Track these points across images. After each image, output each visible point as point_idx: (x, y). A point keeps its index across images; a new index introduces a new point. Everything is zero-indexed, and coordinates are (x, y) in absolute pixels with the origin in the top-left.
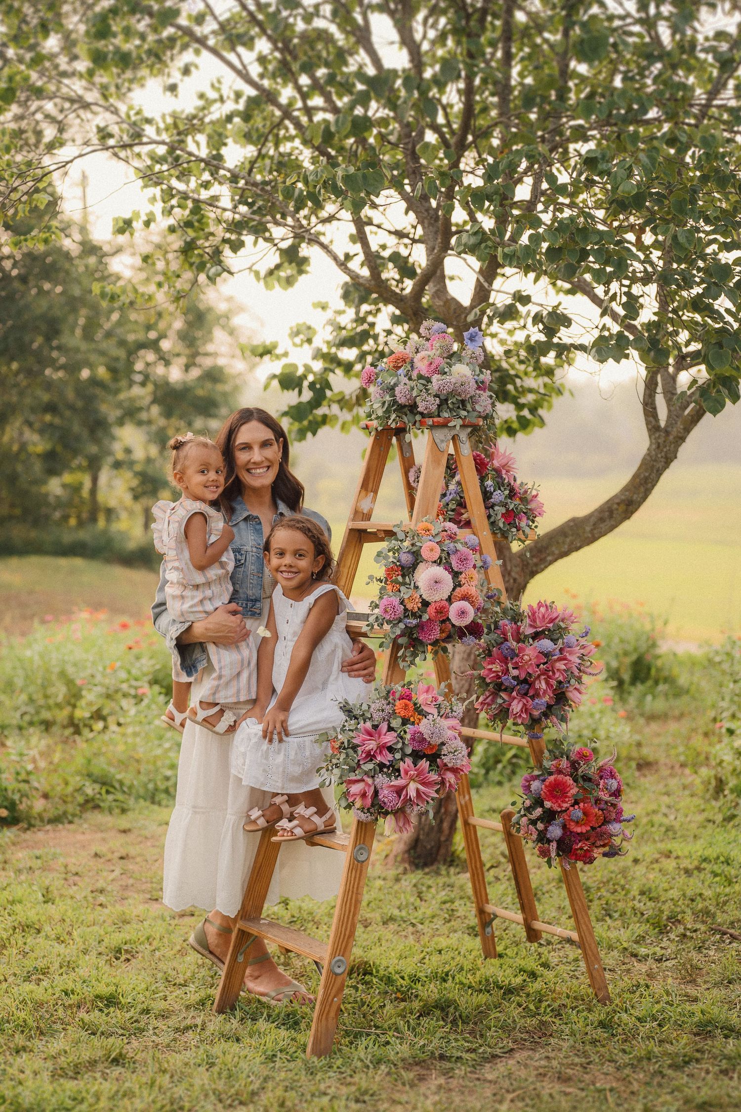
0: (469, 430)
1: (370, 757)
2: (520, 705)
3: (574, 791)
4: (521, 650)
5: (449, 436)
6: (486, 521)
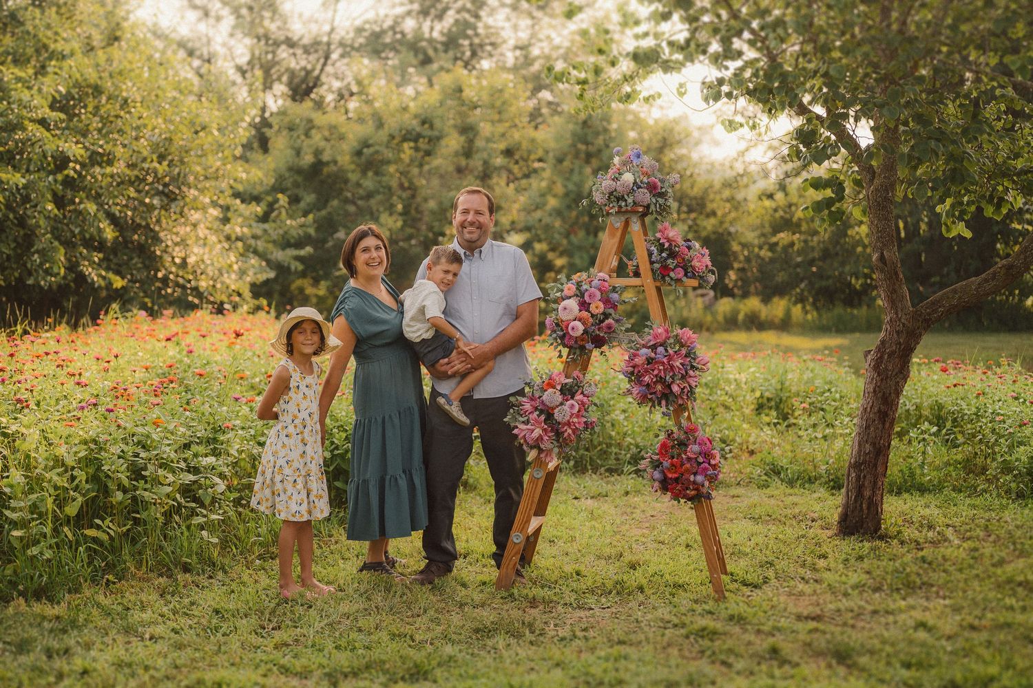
0: (640, 214)
1: (525, 413)
2: (637, 392)
4: (634, 355)
5: (623, 219)
6: (650, 273)
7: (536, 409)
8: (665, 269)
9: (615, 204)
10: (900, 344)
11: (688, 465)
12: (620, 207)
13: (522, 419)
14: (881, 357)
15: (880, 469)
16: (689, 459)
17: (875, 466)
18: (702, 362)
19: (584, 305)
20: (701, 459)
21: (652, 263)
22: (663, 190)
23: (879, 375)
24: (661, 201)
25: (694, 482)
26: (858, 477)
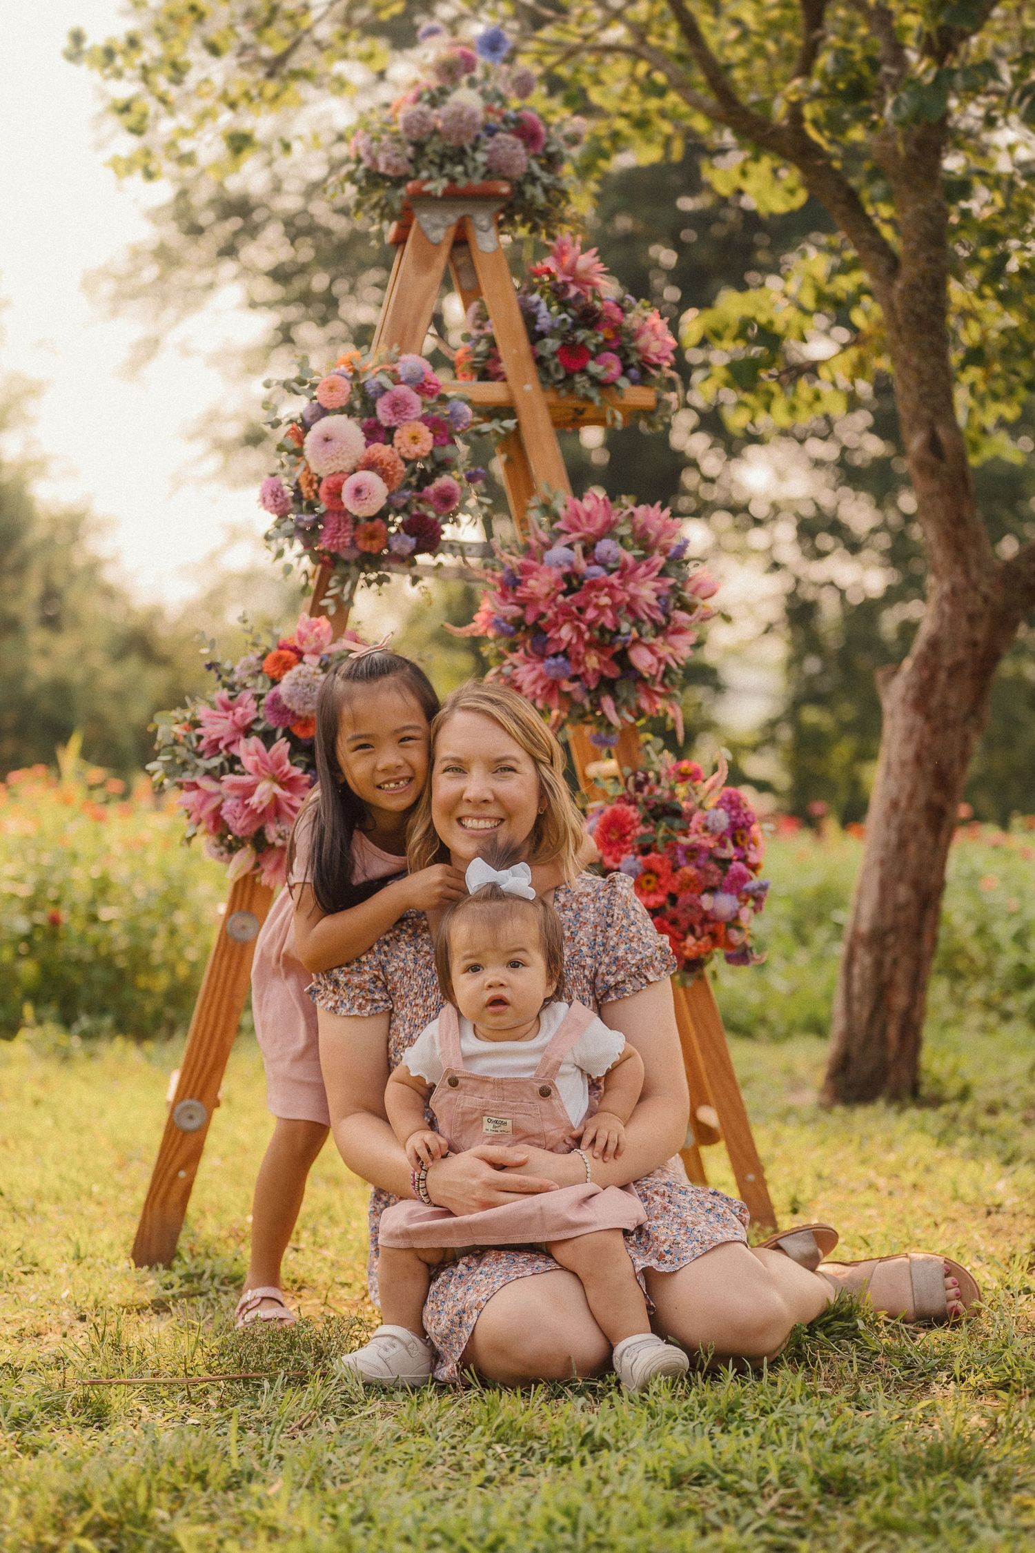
0: (499, 206)
1: (214, 747)
2: (533, 675)
3: (641, 830)
4: (526, 570)
5: (452, 218)
6: (530, 369)
7: (247, 731)
8: (574, 355)
9: (434, 170)
10: (974, 644)
11: (689, 870)
12: (453, 180)
13: (204, 763)
14: (932, 678)
15: (927, 946)
16: (692, 852)
17: (918, 934)
18: (703, 591)
19: (377, 432)
20: (730, 851)
21: (536, 337)
22: (552, 149)
23: (928, 718)
24: (546, 178)
25: (707, 918)
26: (878, 965)
